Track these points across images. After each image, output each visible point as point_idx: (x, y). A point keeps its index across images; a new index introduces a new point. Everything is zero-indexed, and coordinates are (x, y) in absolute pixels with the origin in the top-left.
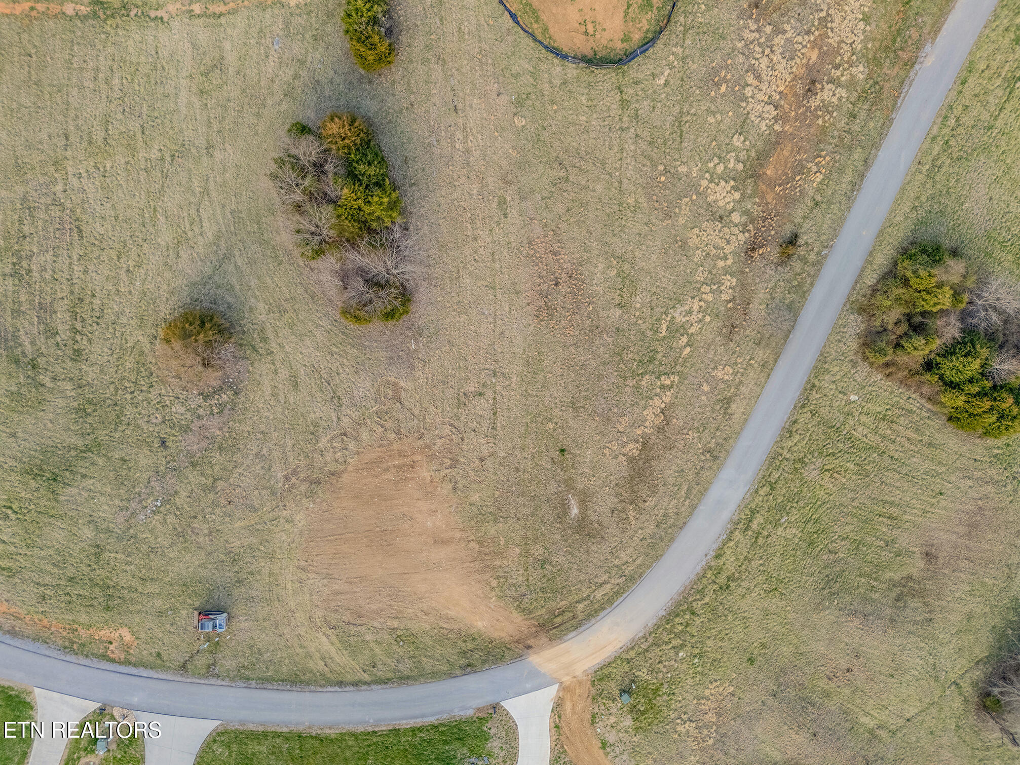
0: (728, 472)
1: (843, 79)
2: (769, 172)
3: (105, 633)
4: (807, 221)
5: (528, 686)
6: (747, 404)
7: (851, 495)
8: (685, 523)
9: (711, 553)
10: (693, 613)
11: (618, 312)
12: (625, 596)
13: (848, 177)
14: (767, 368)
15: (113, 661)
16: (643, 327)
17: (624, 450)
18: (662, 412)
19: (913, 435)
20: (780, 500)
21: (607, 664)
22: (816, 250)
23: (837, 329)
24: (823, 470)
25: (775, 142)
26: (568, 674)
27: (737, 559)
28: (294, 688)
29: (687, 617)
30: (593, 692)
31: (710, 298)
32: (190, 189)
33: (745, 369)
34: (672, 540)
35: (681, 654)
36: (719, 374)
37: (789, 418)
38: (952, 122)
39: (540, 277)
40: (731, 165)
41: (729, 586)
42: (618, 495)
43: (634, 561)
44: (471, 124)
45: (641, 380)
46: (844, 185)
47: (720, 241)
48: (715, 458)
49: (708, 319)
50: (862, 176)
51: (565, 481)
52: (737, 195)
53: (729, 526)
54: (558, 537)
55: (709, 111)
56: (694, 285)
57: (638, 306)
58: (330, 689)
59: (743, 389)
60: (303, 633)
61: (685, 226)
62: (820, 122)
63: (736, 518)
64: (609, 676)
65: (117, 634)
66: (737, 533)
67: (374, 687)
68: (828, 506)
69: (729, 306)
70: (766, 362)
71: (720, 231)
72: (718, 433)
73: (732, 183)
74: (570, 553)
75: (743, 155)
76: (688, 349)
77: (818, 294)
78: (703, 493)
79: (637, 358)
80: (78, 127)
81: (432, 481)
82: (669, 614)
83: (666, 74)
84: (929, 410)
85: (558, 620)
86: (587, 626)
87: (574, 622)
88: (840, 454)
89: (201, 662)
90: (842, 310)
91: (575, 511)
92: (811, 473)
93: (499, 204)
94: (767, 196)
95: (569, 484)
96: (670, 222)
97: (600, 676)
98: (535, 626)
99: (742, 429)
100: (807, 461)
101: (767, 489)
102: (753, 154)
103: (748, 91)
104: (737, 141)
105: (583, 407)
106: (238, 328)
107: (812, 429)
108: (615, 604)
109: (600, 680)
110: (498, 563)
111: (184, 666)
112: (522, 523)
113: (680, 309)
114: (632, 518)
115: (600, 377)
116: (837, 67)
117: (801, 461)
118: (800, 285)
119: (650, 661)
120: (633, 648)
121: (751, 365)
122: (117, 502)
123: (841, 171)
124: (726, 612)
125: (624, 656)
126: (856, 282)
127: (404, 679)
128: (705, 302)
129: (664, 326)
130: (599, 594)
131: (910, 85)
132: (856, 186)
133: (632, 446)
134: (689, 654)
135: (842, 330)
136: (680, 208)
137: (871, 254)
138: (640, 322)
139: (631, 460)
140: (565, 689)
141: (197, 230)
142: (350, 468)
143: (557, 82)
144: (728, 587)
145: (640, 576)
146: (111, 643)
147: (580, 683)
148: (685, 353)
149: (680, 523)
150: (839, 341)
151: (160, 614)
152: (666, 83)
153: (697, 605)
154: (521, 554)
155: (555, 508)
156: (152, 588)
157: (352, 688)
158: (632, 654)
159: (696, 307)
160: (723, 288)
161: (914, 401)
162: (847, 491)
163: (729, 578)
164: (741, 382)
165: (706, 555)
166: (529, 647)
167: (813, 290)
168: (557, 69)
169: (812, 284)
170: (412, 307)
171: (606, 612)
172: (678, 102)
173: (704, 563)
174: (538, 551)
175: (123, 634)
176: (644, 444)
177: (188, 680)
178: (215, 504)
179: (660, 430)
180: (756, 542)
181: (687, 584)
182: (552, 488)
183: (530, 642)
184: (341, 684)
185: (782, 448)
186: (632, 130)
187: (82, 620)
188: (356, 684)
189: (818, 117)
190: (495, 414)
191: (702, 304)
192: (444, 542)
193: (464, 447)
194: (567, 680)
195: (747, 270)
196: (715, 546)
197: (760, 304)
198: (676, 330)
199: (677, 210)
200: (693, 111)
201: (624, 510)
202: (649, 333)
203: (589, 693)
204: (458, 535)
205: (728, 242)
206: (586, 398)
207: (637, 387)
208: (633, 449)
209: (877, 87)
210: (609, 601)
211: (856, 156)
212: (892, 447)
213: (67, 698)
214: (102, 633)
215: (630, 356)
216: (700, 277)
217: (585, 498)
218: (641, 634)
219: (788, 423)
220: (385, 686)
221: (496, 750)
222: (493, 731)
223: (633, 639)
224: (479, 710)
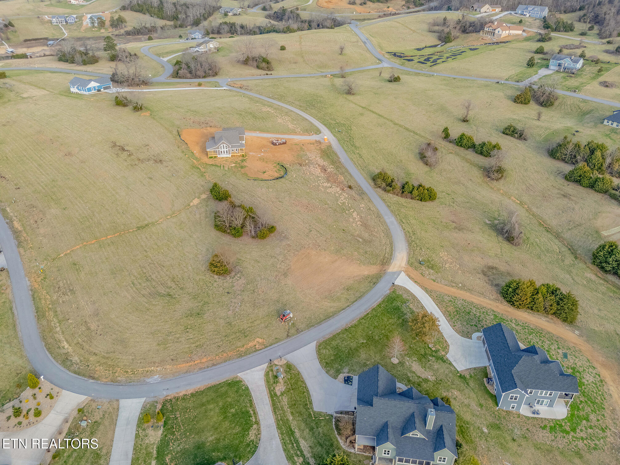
0: (386, 217)
1: (330, 168)
3: (251, 344)
5: (396, 276)
6: (374, 208)
8: (389, 229)
9: (402, 230)
10: (414, 241)
12: (394, 247)
15: (261, 349)
16: (335, 205)
21: (408, 261)
22: (356, 185)
25: (328, 177)
26: (402, 268)
28: (330, 319)
33: (366, 204)
34: (390, 232)
43: (387, 241)
45: (346, 213)
48: (380, 217)
54: (363, 246)
56: (338, 197)
57: (330, 203)
58: (341, 312)
59: (370, 206)
60: (318, 305)
63: (398, 223)
64: (413, 263)
65: (256, 342)
66: (402, 224)
67: (354, 303)
72: (375, 214)
74: (370, 247)
78: (385, 223)
81: (317, 253)
82: (409, 244)
83: (294, 175)
85: (385, 261)
86: (393, 257)
87: (389, 259)
89: (293, 331)
91: (360, 239)
95: (352, 235)
97: (410, 264)
98: (380, 265)
99: (379, 211)
102: (325, 179)
108: (394, 250)
110: (354, 258)
112: (350, 247)
114: (376, 234)
115: (336, 215)
118: (360, 190)
119: (418, 255)
120: (410, 254)
122: (225, 310)
125: (410, 257)
127: (360, 297)
129: (339, 204)
130: (388, 251)
133: (358, 223)
139: (361, 225)
140: (406, 271)
143: (272, 183)
145: (392, 242)
146: (255, 346)
147: (407, 268)
151: (266, 327)
152: (296, 176)
154: (358, 253)
155: (355, 241)
156: (256, 323)
157: (347, 308)
159: (342, 199)
163: (412, 232)
166: (385, 270)
167: (363, 189)
168: (269, 181)
171: (394, 252)
174: (361, 251)
175: (258, 340)
176: (361, 222)
177: (293, 338)
179: (361, 218)
181: (405, 237)
182: (349, 237)
184: (343, 309)
187: (239, 345)
192: (335, 261)
196: (401, 228)
198: (343, 203)
201: (372, 234)
203: (413, 269)
204: (337, 258)
210: (392, 250)
213: (253, 369)
214: (250, 345)
217: (359, 236)
218: (408, 251)
220: (356, 302)
221: (408, 298)
222: (400, 293)
223: (407, 253)
224: (390, 289)
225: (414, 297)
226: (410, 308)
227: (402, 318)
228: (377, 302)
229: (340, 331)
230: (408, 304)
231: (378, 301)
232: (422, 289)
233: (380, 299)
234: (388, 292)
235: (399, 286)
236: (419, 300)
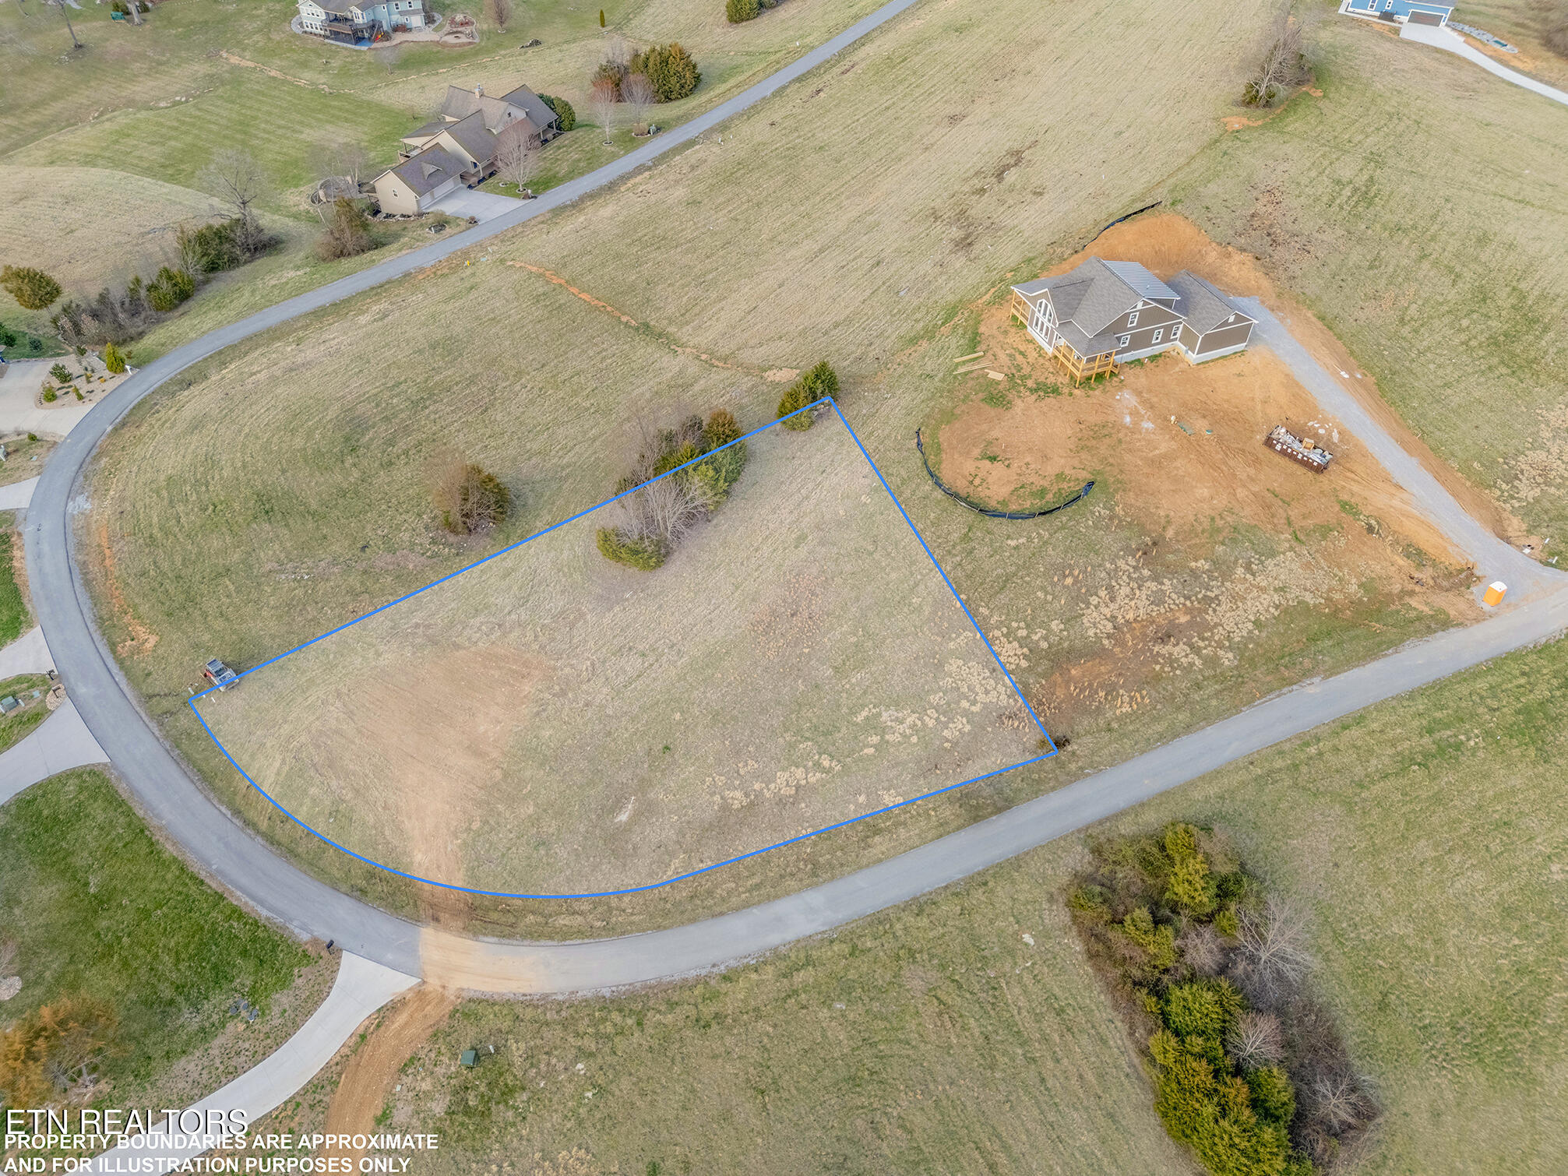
0: (815, 897)
1: (1204, 651)
2: (1073, 672)
3: (140, 630)
4: (1089, 736)
5: (390, 957)
6: (894, 847)
7: (954, 1072)
8: (722, 914)
9: (722, 967)
10: (639, 1024)
11: (830, 672)
12: (586, 941)
13: (1159, 728)
14: (943, 830)
15: (114, 651)
16: (843, 701)
17: (728, 794)
18: (797, 789)
19: (1090, 1077)
20: (852, 975)
21: (491, 1001)
22: (1080, 764)
23: (1053, 847)
24: (932, 991)
25: (1094, 652)
26: (440, 978)
27: (745, 1001)
28: (198, 784)
29: (630, 1022)
30: (443, 1025)
31: (931, 723)
32: (585, 433)
33: (919, 814)
34: (693, 920)
35: (580, 1066)
36: (886, 797)
37: (931, 893)
38: (1313, 750)
39: (784, 601)
40: (1035, 638)
41: (709, 1026)
42: (681, 833)
43: (632, 914)
44: (826, 484)
45: (801, 742)
46: (1150, 731)
47: (978, 686)
48: (814, 874)
49: (914, 739)
50: (1176, 736)
51: (643, 780)
52: (1024, 664)
53: (768, 954)
54: (582, 829)
55: (1043, 588)
56: (923, 703)
57: (854, 680)
58: (223, 809)
59: (901, 830)
60: (268, 745)
61: (952, 653)
62: (1158, 667)
63: (783, 950)
64: (478, 1018)
65: (146, 637)
66: (770, 969)
67: (259, 839)
68: (910, 1052)
69: (946, 745)
70: (947, 823)
71: (984, 678)
72: (839, 853)
73: (1025, 650)
74: (577, 855)
75: (1054, 639)
76: (872, 750)
77: (1055, 800)
78: (769, 899)
79: (815, 720)
80: (556, 366)
81: (525, 697)
82: (612, 1002)
83: (1021, 541)
84: (1132, 1065)
85: (494, 916)
86: (515, 942)
87: (507, 930)
88: (968, 996)
89: (167, 704)
90: (1072, 833)
91: (623, 817)
92: (916, 979)
93: (799, 538)
94: (1058, 689)
95: (644, 785)
96: (939, 639)
97: (470, 1009)
98: (466, 904)
99: (867, 866)
100: (919, 959)
101: (846, 949)
102: (1066, 645)
103: (1094, 600)
104: (1055, 625)
105: (724, 724)
106: (513, 520)
107: (951, 929)
108: (568, 942)
109: (466, 1015)
110: (500, 807)
111: (151, 697)
112: (563, 787)
113: (892, 712)
114: (673, 867)
115: (763, 711)
116: (1203, 639)
117: (912, 953)
118: (1039, 782)
119: (539, 1042)
120: (536, 1007)
121: (929, 815)
122: (282, 556)
123: (1156, 719)
124: (678, 1058)
125: (519, 1010)
126: (1107, 819)
127: (291, 854)
128: (923, 723)
129: (864, 714)
130: (563, 921)
131: (1279, 696)
132: (1163, 739)
133: (738, 794)
134: (588, 1074)
135: (1059, 852)
136: (958, 636)
137: (1142, 805)
138: (844, 695)
139: (725, 807)
140: (420, 994)
141: (560, 453)
142: (473, 649)
143: (919, 494)
144: (707, 1026)
145: (623, 933)
146: (132, 639)
147: (443, 999)
148: (866, 751)
149: (718, 909)
150: (1049, 861)
151: (195, 646)
152: (1017, 548)
153: (652, 1018)
154: (530, 816)
155: (608, 797)
156: (218, 624)
157: (239, 823)
158: (529, 1013)
159: (909, 721)
160: (951, 725)
161: (1115, 1031)
162: (950, 1059)
163: (717, 1016)
164: (904, 824)
165: (714, 966)
166: (436, 919)
167: (1051, 794)
168: (928, 486)
169: (1053, 789)
170: (659, 572)
171: (550, 943)
172: (1018, 565)
173: (704, 972)
174: (550, 826)
175: (150, 640)
176: (752, 804)
177: (138, 709)
178: (343, 605)
179: (781, 802)
180: (785, 1000)
181: (664, 980)
182: (624, 777)
183: (443, 916)
184: (237, 812)
185: (899, 919)
186: (958, 558)
187: (140, 609)
188: (247, 823)
189: (1158, 663)
190: (639, 676)
191: (919, 723)
192: (479, 754)
193: (584, 687)
194: (433, 983)
195: (990, 729)
196: (733, 963)
197: (982, 769)
198: (873, 725)
199: (954, 635)
200: (1027, 579)
201: (672, 855)
202: (845, 710)
203: (438, 1022)
204: (495, 754)
205: (987, 692)
206: (734, 718)
207: (792, 746)
208: (737, 798)
209: (1240, 680)
210: (564, 935)
211: (1180, 717)
212: (1050, 1064)
214: (139, 628)
215: (809, 714)
216: (935, 699)
217: (647, 810)
218: (560, 998)
219: (925, 898)
220: (268, 845)
221: (276, 1010)
222: (299, 982)
223: (547, 996)
224: (315, 941)
225: (279, 1037)
226: (223, 1025)
227: (180, 999)
228: (251, 903)
229: (141, 813)
230: (244, 1013)
231: (259, 909)
232: (328, 1066)
233: (264, 913)
234: (305, 937)
235: (335, 971)
236: (265, 1055)
